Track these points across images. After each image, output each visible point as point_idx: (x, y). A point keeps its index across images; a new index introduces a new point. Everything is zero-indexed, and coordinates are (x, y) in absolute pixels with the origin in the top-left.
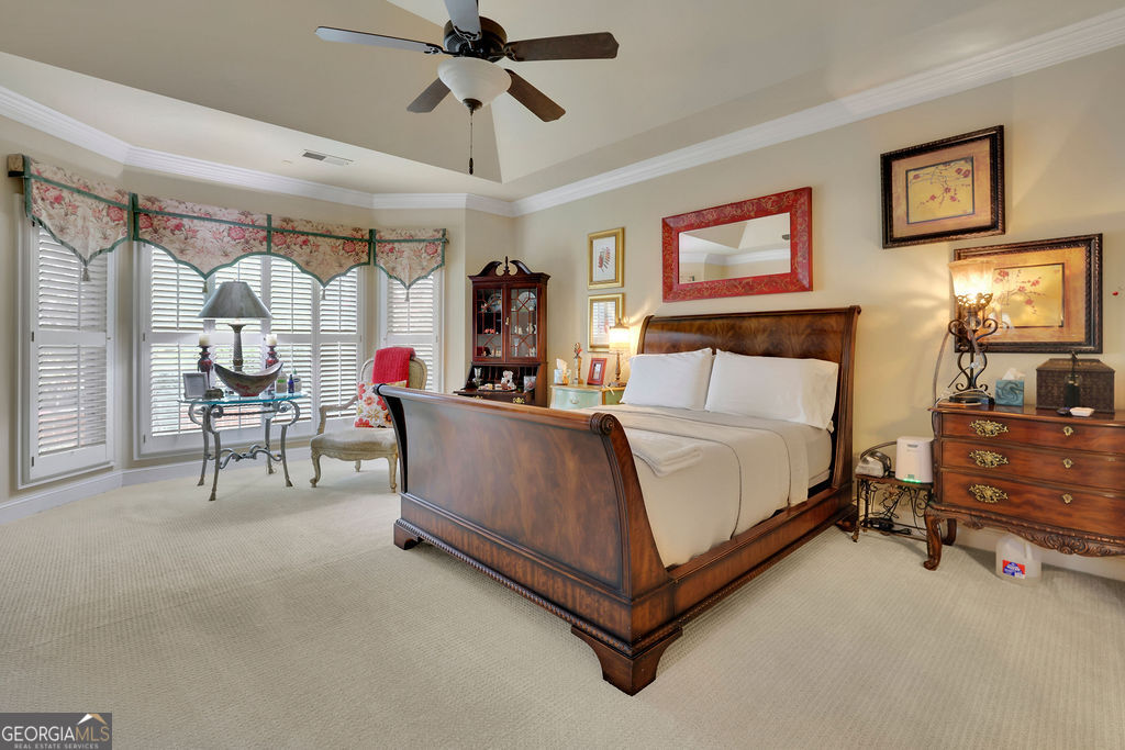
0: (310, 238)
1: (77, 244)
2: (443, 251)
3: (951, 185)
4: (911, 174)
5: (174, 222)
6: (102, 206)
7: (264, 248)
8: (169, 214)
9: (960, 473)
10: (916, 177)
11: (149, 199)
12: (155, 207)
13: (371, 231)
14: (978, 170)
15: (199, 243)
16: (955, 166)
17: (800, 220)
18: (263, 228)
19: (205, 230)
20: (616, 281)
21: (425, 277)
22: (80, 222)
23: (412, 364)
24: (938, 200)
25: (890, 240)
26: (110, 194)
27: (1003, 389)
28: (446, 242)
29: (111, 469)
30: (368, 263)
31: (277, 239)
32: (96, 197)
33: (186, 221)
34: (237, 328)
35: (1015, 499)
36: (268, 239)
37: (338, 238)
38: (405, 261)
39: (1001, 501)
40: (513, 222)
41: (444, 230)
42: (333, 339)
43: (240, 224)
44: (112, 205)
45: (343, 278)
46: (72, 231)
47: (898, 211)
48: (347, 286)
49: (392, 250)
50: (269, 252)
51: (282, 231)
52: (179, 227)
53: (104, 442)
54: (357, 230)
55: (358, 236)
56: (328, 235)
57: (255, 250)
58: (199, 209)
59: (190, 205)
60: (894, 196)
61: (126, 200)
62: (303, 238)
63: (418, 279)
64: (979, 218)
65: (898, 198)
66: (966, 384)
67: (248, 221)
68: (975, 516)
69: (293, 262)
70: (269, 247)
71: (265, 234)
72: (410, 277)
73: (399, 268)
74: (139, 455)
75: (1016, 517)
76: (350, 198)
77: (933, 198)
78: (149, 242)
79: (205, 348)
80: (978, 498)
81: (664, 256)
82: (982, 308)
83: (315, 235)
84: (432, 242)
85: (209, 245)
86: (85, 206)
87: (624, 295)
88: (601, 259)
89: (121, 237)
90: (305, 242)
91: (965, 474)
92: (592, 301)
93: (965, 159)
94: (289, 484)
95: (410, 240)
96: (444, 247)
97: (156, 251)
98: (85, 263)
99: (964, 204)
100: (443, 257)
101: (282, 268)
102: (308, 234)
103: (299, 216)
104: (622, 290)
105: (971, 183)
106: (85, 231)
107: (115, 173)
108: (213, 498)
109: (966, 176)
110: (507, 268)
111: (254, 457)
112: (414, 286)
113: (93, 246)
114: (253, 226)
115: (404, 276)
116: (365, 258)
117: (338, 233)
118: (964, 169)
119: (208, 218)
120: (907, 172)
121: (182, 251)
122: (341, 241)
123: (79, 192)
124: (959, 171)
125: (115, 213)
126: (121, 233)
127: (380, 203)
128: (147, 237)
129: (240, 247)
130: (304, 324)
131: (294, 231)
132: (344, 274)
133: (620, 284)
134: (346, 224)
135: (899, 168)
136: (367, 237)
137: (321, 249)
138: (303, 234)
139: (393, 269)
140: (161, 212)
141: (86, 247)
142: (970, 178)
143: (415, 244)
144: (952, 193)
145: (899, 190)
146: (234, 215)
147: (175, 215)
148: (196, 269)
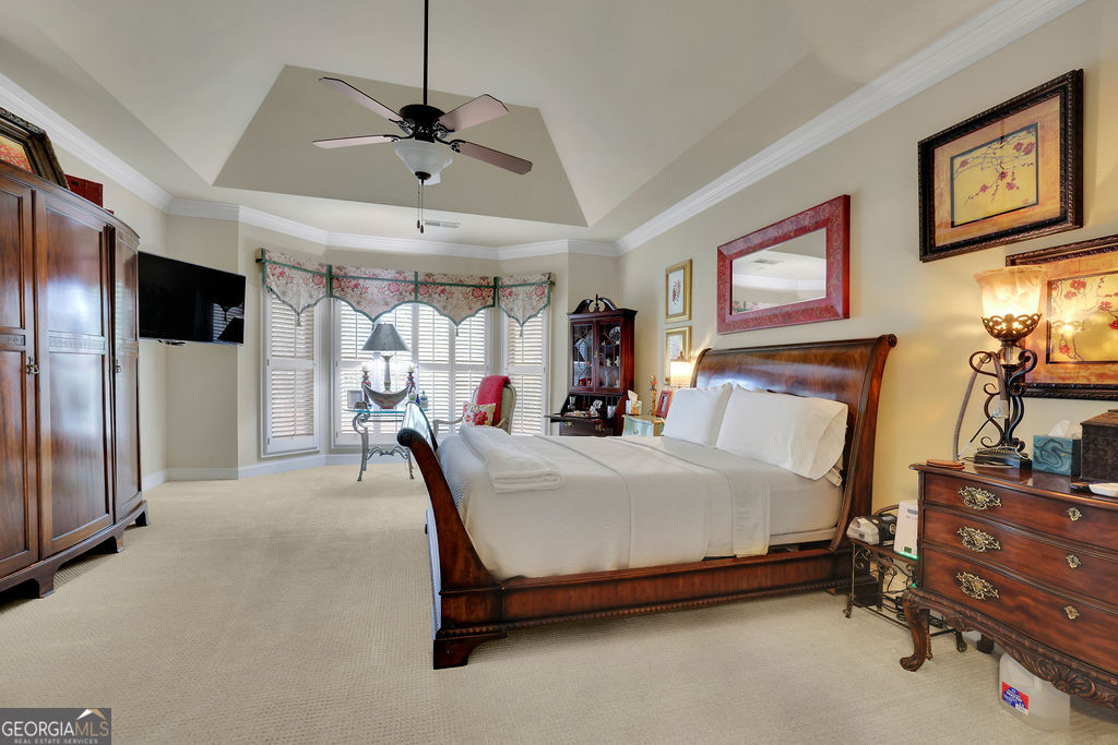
0: (447, 287)
1: (293, 303)
2: (549, 293)
3: (1008, 167)
4: (957, 162)
5: (353, 283)
6: (310, 275)
7: (412, 298)
8: (350, 277)
9: (948, 554)
10: (964, 164)
11: (338, 268)
12: (342, 273)
13: (495, 279)
14: (1044, 141)
15: (369, 297)
16: (1012, 141)
17: (835, 236)
18: (411, 282)
19: (372, 286)
20: (684, 313)
21: (535, 316)
22: (295, 288)
23: (505, 389)
24: (990, 191)
25: (930, 249)
26: (314, 267)
27: (1042, 449)
28: (552, 284)
29: (318, 452)
30: (494, 306)
31: (422, 290)
32: (305, 270)
33: (361, 281)
34: (387, 359)
35: (1006, 600)
36: (416, 290)
37: (468, 286)
38: (520, 303)
39: (989, 599)
40: (616, 261)
41: (550, 274)
42: (464, 368)
43: (395, 280)
44: (315, 274)
45: (473, 319)
46: (290, 294)
47: (942, 213)
48: (476, 326)
49: (510, 294)
50: (416, 301)
51: (425, 284)
52: (356, 286)
53: (312, 434)
54: (484, 278)
55: (485, 283)
56: (460, 284)
57: (406, 299)
58: (369, 272)
59: (363, 270)
60: (937, 192)
61: (324, 270)
62: (440, 288)
63: (530, 317)
64: (1044, 209)
65: (941, 195)
66: (996, 438)
67: (401, 278)
68: (960, 612)
69: (434, 307)
70: (416, 297)
71: (413, 286)
72: (524, 316)
73: (516, 309)
74: (335, 446)
75: (1005, 625)
76: (479, 253)
77: (984, 188)
78: (338, 298)
79: (366, 373)
80: (964, 590)
81: (719, 286)
82: (1021, 335)
83: (451, 285)
84: (540, 285)
85: (375, 297)
86: (298, 276)
87: (691, 328)
88: (674, 293)
89: (321, 296)
90: (443, 291)
91: (954, 557)
92: (668, 334)
93: (1027, 129)
94: (412, 477)
95: (524, 284)
96: (550, 290)
97: (344, 303)
98: (298, 314)
99: (1024, 193)
100: (549, 298)
101: (426, 311)
102: (445, 285)
103: (438, 272)
104: (688, 323)
105: (1034, 160)
106: (298, 293)
107: (320, 253)
108: (360, 479)
109: (1027, 152)
110: (597, 305)
111: (392, 454)
112: (527, 324)
113: (303, 303)
114: (405, 281)
115: (519, 315)
116: (490, 302)
117: (469, 282)
118: (1025, 142)
119: (374, 278)
120: (952, 159)
121: (358, 303)
122: (471, 289)
123: (294, 267)
124: (1018, 147)
125: (317, 279)
126: (322, 292)
127: (504, 254)
128: (337, 294)
129: (396, 298)
130: (443, 356)
131: (434, 283)
132: (473, 315)
133: (687, 317)
134: (475, 274)
135: (942, 155)
136: (492, 284)
137: (454, 296)
138: (441, 284)
139: (512, 310)
140: (345, 276)
141: (299, 304)
142: (1033, 154)
143: (527, 288)
144: (1008, 179)
145: (942, 185)
146: (391, 274)
147: (354, 278)
148: (367, 316)
